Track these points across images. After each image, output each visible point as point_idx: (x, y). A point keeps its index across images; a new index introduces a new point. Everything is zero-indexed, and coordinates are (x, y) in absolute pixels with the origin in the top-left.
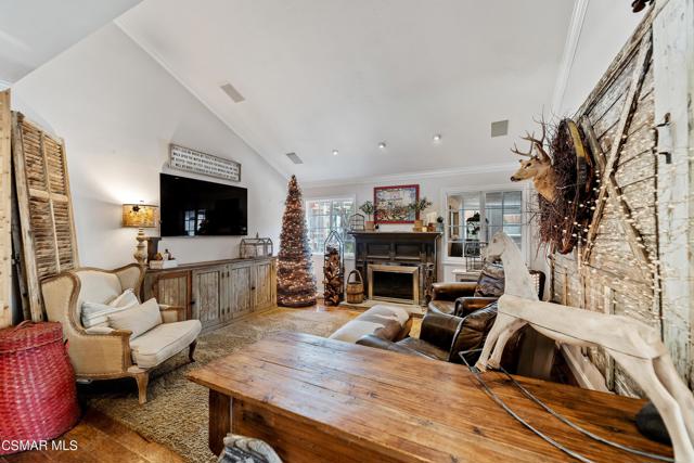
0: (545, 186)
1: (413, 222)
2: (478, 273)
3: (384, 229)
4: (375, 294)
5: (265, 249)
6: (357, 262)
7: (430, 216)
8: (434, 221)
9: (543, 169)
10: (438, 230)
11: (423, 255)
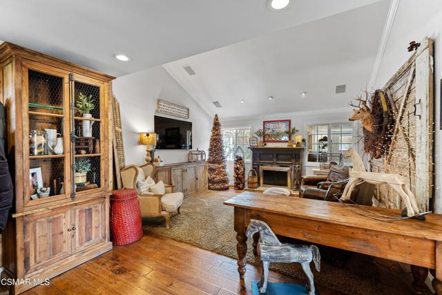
0: (367, 124)
1: (287, 142)
2: (328, 171)
3: (269, 145)
4: (264, 183)
5: (202, 157)
6: (253, 165)
7: (298, 138)
8: (300, 141)
9: (367, 115)
10: (303, 146)
11: (293, 161)
